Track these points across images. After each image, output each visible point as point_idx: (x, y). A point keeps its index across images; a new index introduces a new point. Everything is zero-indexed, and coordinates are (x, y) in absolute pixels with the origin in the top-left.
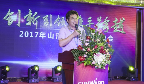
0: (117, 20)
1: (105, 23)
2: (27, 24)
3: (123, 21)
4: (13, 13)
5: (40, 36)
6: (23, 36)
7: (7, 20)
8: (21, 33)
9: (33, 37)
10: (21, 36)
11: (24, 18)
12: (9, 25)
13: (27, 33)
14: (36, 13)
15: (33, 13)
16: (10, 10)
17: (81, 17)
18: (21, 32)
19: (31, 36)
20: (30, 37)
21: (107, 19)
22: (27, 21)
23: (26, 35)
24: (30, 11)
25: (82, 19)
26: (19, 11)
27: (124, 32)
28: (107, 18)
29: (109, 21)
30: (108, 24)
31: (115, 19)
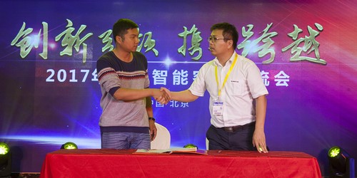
0: (300, 30)
1: (264, 41)
2: (62, 54)
3: (317, 33)
4: (30, 30)
5: (93, 80)
6: (53, 80)
7: (18, 45)
8: (50, 73)
9: (76, 81)
10: (48, 80)
11: (56, 40)
12: (23, 57)
13: (62, 73)
14: (82, 26)
15: (76, 26)
16: (24, 23)
17: (196, 29)
18: (48, 71)
19: (71, 79)
20: (71, 81)
21: (270, 30)
22: (63, 45)
23: (62, 78)
24: (70, 23)
25: (199, 33)
26: (45, 24)
27: (322, 61)
28: (269, 26)
29: (274, 34)
30: (273, 42)
31: (293, 29)
